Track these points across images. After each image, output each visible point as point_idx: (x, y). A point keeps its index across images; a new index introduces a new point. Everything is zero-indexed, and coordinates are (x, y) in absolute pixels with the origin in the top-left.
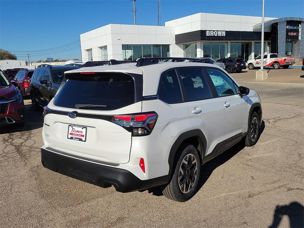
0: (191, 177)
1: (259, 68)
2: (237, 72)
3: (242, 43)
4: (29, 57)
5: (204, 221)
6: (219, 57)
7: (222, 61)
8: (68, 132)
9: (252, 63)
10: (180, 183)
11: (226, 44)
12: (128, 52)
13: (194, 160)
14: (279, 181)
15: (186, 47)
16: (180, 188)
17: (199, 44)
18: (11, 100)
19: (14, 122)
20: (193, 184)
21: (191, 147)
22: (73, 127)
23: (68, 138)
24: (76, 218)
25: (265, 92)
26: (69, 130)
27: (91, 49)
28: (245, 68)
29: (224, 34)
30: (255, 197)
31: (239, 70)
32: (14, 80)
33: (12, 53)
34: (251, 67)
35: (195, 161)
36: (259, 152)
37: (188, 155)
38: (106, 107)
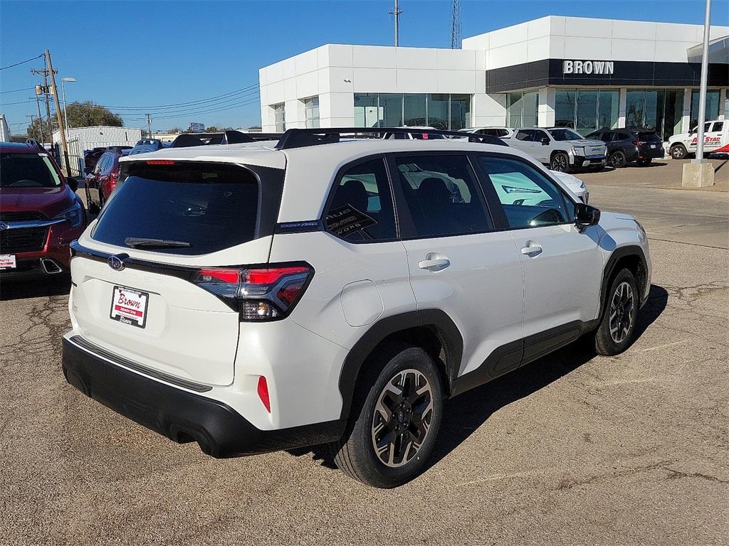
0: (415, 429)
1: (692, 156)
2: (640, 164)
3: (659, 91)
4: (149, 121)
5: (424, 541)
6: (594, 127)
7: (601, 135)
8: (113, 303)
9: (681, 143)
10: (377, 442)
11: (615, 94)
12: (371, 111)
13: (421, 386)
14: (655, 449)
15: (513, 99)
16: (379, 454)
17: (543, 92)
18: (56, 220)
19: (60, 271)
20: (420, 446)
21: (416, 352)
22: (122, 292)
23: (111, 317)
24: (122, 509)
25: (697, 216)
26: (113, 296)
27: (283, 104)
28: (661, 154)
29: (610, 68)
30: (576, 489)
31: (642, 159)
32: (93, 174)
33: (114, 112)
34: (678, 152)
35: (427, 387)
36: (627, 371)
37: (404, 373)
38: (187, 247)
